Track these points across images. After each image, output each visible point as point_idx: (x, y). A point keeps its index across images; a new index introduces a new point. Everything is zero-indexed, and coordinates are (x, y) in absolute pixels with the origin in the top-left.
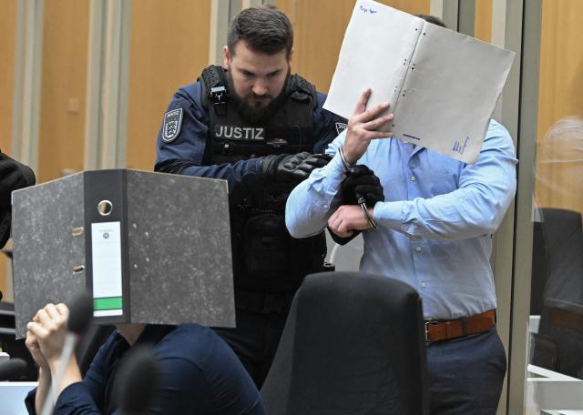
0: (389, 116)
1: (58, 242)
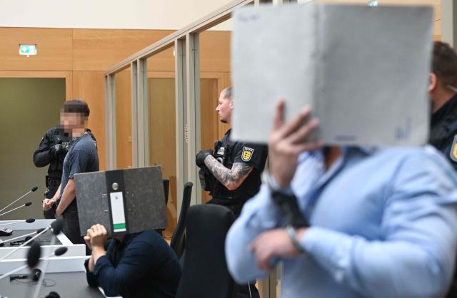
0: (314, 122)
1: (96, 199)
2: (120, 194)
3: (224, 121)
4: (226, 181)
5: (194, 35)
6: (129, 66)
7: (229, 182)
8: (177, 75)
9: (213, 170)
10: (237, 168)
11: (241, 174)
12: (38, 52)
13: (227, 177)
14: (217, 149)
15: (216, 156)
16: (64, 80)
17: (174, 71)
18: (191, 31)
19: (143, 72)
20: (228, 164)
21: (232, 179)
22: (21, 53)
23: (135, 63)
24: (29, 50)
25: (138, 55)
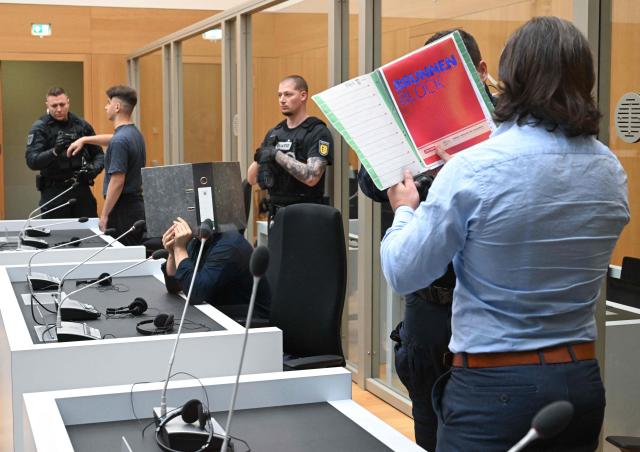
1: (176, 195)
2: (209, 190)
4: (308, 177)
5: (246, 16)
6: (160, 49)
7: (311, 178)
8: (223, 61)
9: (289, 166)
12: (53, 32)
17: (220, 56)
18: (243, 12)
19: (178, 56)
21: (315, 175)
22: (33, 33)
23: (168, 46)
24: (42, 30)
25: (172, 38)
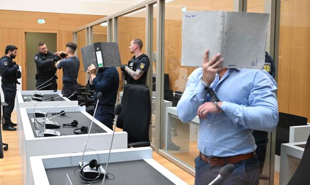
0: (222, 59)
1: (90, 55)
2: (100, 52)
3: (132, 53)
5: (116, 18)
6: (85, 29)
7: (135, 77)
8: (108, 34)
10: (138, 71)
11: (140, 74)
12: (46, 22)
13: (134, 75)
14: (129, 64)
15: (129, 67)
16: (56, 34)
17: (107, 32)
18: (115, 16)
19: (91, 32)
20: (134, 70)
21: (137, 76)
22: (38, 22)
23: (88, 28)
24: (42, 21)
25: (89, 25)
